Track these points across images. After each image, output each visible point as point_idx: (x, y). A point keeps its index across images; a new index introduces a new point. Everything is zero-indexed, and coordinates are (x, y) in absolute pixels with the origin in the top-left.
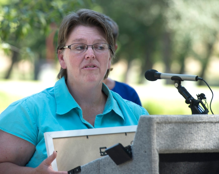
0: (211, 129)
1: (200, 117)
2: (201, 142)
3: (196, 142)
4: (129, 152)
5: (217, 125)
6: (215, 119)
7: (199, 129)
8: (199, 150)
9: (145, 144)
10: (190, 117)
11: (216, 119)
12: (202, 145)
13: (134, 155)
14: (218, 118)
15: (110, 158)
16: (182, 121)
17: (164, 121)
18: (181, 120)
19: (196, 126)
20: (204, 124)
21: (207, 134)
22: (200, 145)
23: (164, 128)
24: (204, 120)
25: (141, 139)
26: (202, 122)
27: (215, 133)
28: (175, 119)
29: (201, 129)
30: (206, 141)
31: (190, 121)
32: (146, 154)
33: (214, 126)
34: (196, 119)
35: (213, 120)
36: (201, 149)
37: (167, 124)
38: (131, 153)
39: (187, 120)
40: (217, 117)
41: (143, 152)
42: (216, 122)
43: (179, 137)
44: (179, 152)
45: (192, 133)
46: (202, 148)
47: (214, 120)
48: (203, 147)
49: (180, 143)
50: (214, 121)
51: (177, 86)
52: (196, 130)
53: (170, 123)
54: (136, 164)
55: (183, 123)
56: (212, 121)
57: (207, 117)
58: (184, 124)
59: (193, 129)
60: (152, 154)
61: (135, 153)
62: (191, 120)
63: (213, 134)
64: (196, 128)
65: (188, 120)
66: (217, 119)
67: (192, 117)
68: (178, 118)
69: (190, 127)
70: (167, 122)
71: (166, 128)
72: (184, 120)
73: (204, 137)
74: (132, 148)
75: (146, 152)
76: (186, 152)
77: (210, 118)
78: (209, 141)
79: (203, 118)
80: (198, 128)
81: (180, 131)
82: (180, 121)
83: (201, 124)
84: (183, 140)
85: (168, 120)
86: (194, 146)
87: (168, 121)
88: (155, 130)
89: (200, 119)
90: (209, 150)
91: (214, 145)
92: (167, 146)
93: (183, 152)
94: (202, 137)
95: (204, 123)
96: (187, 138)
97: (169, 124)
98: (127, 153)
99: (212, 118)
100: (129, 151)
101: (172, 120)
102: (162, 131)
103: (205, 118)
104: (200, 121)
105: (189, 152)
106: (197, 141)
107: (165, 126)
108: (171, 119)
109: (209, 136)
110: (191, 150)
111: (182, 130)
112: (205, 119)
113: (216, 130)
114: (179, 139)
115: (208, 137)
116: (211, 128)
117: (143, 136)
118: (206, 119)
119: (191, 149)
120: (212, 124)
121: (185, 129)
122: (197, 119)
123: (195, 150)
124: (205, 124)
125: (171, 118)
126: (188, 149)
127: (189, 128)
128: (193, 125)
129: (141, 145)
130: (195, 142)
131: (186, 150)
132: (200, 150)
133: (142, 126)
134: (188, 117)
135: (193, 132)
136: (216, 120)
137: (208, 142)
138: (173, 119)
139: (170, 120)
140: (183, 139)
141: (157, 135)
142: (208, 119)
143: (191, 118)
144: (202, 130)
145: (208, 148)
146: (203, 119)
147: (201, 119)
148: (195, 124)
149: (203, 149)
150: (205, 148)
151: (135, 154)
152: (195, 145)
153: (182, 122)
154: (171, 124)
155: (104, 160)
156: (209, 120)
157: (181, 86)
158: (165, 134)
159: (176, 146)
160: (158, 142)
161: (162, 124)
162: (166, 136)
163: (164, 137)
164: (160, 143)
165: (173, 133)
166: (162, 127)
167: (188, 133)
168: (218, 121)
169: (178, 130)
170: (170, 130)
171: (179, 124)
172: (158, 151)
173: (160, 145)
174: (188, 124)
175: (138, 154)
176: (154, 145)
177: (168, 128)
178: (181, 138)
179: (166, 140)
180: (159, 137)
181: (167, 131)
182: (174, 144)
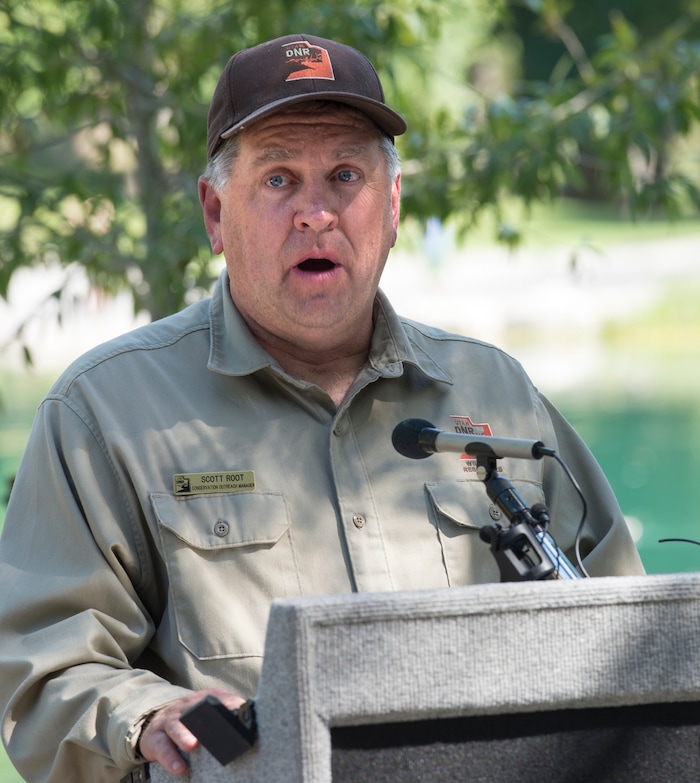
0: (522, 633)
1: (478, 598)
2: (486, 678)
3: (465, 679)
5: (544, 620)
6: (535, 598)
7: (476, 638)
8: (478, 705)
9: (283, 695)
10: (441, 599)
11: (538, 601)
12: (488, 690)
14: (544, 596)
16: (409, 612)
17: (342, 616)
18: (407, 610)
20: (495, 619)
21: (507, 650)
22: (480, 691)
23: (347, 640)
24: (492, 606)
25: (274, 679)
26: (488, 612)
27: (537, 646)
28: (385, 608)
29: (484, 637)
30: (503, 674)
31: (439, 612)
32: (287, 729)
33: (532, 623)
34: (462, 603)
35: (527, 603)
36: (487, 705)
37: (354, 628)
39: (429, 610)
40: (542, 593)
41: (279, 722)
42: (540, 610)
43: (403, 669)
45: (449, 653)
46: (490, 700)
47: (533, 602)
48: (494, 697)
49: (405, 687)
50: (531, 608)
51: (484, 477)
52: (467, 640)
53: (366, 622)
54: (266, 764)
55: (415, 620)
56: (525, 608)
57: (505, 595)
58: (419, 622)
59: (452, 638)
60: (303, 731)
63: (529, 651)
64: (467, 632)
65: (434, 610)
66: (542, 601)
67: (448, 599)
68: (393, 606)
69: (442, 632)
70: (355, 621)
71: (351, 640)
72: (419, 611)
73: (497, 662)
76: (433, 716)
77: (515, 596)
78: (514, 675)
80: (472, 632)
81: (404, 648)
82: (402, 612)
83: (485, 619)
84: (417, 676)
85: (358, 613)
86: (458, 694)
87: (359, 617)
88: (311, 651)
89: (480, 604)
90: (515, 705)
91: (535, 687)
92: (359, 701)
93: (422, 717)
94: (489, 664)
95: (495, 616)
96: (431, 670)
97: (364, 627)
98: (239, 725)
99: (523, 595)
101: (371, 611)
102: (336, 652)
103: (498, 597)
104: (480, 608)
105: (444, 716)
106: (470, 677)
107: (349, 635)
108: (368, 609)
109: (515, 659)
110: (448, 710)
111: (412, 642)
112: (498, 603)
113: (541, 635)
114: (400, 674)
115: (509, 661)
116: (524, 630)
117: (277, 669)
118: (503, 602)
119: (446, 706)
120: (526, 617)
121: (422, 641)
122: (468, 605)
123: (462, 707)
124: (499, 619)
125: (369, 607)
126: (438, 706)
127: (440, 635)
128: (454, 622)
129: (274, 700)
130: (463, 682)
131: (430, 710)
132: (484, 709)
133: (274, 636)
134: (435, 599)
135: (453, 649)
136: (540, 603)
137: (512, 678)
138: (375, 609)
139: (365, 612)
140: (415, 672)
141: (318, 666)
142: (508, 602)
143: (443, 602)
144: (489, 638)
145: (512, 698)
147: (482, 601)
148: (460, 620)
149: (494, 704)
150: (499, 700)
151: (265, 730)
152: (462, 693)
153: (412, 617)
154: (370, 627)
156: (513, 604)
158: (351, 660)
159: (390, 700)
160: (325, 690)
161: (336, 628)
162: (353, 669)
163: (345, 671)
164: (332, 692)
165: (379, 653)
166: (336, 637)
167: (435, 651)
168: (545, 605)
169: (397, 644)
170: (369, 646)
171: (401, 622)
172: (323, 720)
173: (331, 698)
174: (434, 620)
175: (270, 729)
176: (309, 699)
177: (361, 641)
178: (411, 670)
179: (355, 681)
180: (325, 671)
181: (358, 650)
182: (385, 691)
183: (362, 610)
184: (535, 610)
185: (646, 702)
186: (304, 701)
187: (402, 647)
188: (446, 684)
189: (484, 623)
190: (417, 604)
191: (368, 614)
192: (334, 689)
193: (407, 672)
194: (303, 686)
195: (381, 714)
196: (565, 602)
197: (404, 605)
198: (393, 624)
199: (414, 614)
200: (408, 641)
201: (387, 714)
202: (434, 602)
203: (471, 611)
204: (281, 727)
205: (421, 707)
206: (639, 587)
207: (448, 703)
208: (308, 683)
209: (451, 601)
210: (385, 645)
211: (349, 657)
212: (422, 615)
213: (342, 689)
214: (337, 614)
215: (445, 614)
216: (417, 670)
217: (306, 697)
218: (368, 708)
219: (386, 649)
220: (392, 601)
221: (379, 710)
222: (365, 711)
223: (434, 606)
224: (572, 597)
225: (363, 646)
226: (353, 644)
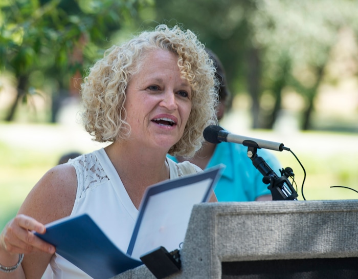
0: (301, 223)
1: (284, 205)
4: (177, 260)
5: (310, 216)
6: (307, 207)
7: (282, 224)
9: (200, 247)
10: (269, 206)
13: (183, 264)
15: (147, 269)
16: (256, 211)
17: (229, 211)
19: (278, 218)
20: (290, 216)
23: (230, 222)
24: (290, 210)
25: (194, 239)
26: (288, 212)
27: (307, 229)
28: (246, 208)
30: (293, 241)
31: (268, 211)
32: (202, 262)
33: (305, 218)
34: (278, 208)
35: (304, 209)
37: (234, 217)
38: (180, 261)
39: (264, 210)
40: (309, 205)
41: (197, 259)
42: (308, 213)
43: (253, 236)
44: (252, 259)
45: (272, 230)
47: (306, 209)
49: (254, 245)
50: (305, 211)
51: (251, 156)
52: (279, 225)
53: (239, 214)
55: (258, 214)
56: (303, 211)
57: (295, 205)
58: (260, 216)
59: (273, 223)
60: (212, 262)
61: (186, 261)
62: (271, 210)
63: (304, 231)
64: (279, 221)
65: (267, 210)
66: (310, 208)
67: (272, 205)
68: (250, 208)
69: (269, 220)
70: (234, 214)
71: (232, 222)
72: (261, 210)
74: (180, 253)
75: (201, 260)
76: (263, 259)
77: (299, 206)
78: (297, 241)
79: (289, 206)
80: (281, 221)
81: (253, 227)
82: (254, 211)
83: (286, 215)
84: (258, 240)
85: (236, 210)
86: (275, 249)
87: (236, 212)
88: (216, 226)
89: (285, 209)
92: (234, 250)
93: (259, 259)
95: (290, 214)
96: (264, 238)
97: (237, 217)
98: (174, 261)
99: (302, 206)
100: (176, 258)
101: (241, 210)
102: (226, 228)
103: (292, 206)
104: (285, 211)
105: (267, 259)
107: (231, 220)
109: (298, 234)
110: (270, 256)
111: (257, 224)
112: (292, 208)
113: (308, 224)
114: (251, 239)
115: (296, 235)
116: (302, 221)
117: (197, 235)
118: (294, 208)
120: (303, 216)
121: (261, 224)
122: (280, 209)
123: (276, 255)
124: (292, 216)
125: (240, 207)
126: (266, 254)
127: (268, 222)
128: (274, 216)
129: (194, 249)
131: (263, 256)
133: (195, 219)
134: (267, 205)
135: (273, 228)
137: (297, 243)
138: (242, 209)
140: (258, 238)
141: (218, 234)
142: (296, 208)
144: (288, 224)
146: (288, 208)
147: (285, 207)
148: (276, 215)
151: (186, 263)
153: (257, 213)
154: (240, 217)
155: (139, 273)
156: (298, 209)
157: (257, 155)
158: (232, 232)
159: (247, 250)
160: (221, 245)
161: (226, 216)
162: (233, 236)
163: (229, 236)
164: (224, 246)
165: (243, 229)
166: (226, 221)
167: (266, 229)
168: (311, 210)
169: (251, 225)
170: (239, 225)
171: (253, 215)
172: (220, 258)
173: (223, 248)
174: (266, 215)
175: (190, 262)
176: (215, 248)
177: (236, 223)
178: (256, 237)
179: (233, 241)
180: (221, 236)
181: (234, 227)
182: (245, 246)
183: (237, 209)
184: (306, 212)
185: (349, 257)
186: (213, 249)
187: (253, 226)
188: (270, 244)
189: (286, 217)
190: (259, 207)
191: (240, 211)
192: (225, 244)
193: (254, 238)
194: (212, 242)
195: (243, 257)
196: (319, 210)
197: (254, 207)
198: (249, 216)
199: (258, 212)
200: (255, 224)
201: (245, 257)
202: (266, 207)
203: (281, 212)
204: (198, 261)
205: (259, 254)
206: (349, 204)
207: (271, 253)
208: (215, 241)
209: (273, 207)
210: (246, 225)
211: (231, 230)
212: (262, 213)
213: (228, 245)
214: (227, 210)
215: (271, 212)
216: (259, 237)
217: (214, 248)
218: (238, 254)
219: (246, 227)
220: (250, 205)
221: (243, 255)
222: (237, 255)
223: (266, 209)
224: (322, 207)
225: (237, 225)
226: (233, 224)
